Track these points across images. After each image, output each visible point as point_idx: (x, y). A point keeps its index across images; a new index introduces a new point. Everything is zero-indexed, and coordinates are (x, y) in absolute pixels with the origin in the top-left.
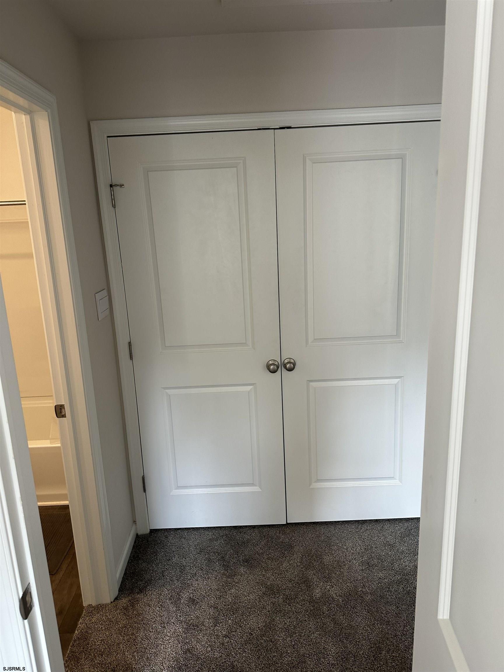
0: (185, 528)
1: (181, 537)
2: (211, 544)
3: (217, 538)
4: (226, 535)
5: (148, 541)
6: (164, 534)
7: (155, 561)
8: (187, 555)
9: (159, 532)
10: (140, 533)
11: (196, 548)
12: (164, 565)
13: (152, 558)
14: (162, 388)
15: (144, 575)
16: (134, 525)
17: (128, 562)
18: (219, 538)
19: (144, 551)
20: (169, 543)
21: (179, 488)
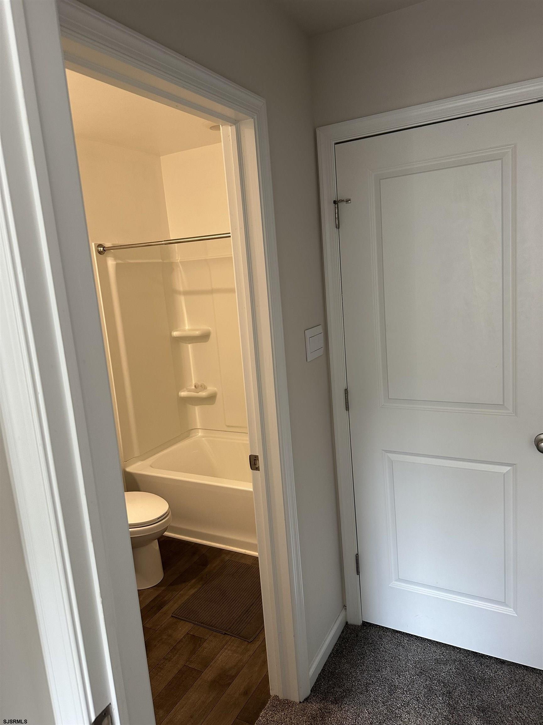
0: (407, 634)
1: (399, 644)
2: (437, 667)
3: (447, 661)
4: (461, 661)
5: (357, 636)
6: (378, 632)
7: (361, 666)
8: (402, 671)
9: (373, 628)
10: (351, 622)
11: (415, 667)
12: (371, 676)
13: (358, 660)
14: (383, 450)
15: (344, 680)
16: (343, 611)
17: (330, 656)
18: (449, 662)
19: (350, 647)
20: (382, 647)
21: (399, 580)
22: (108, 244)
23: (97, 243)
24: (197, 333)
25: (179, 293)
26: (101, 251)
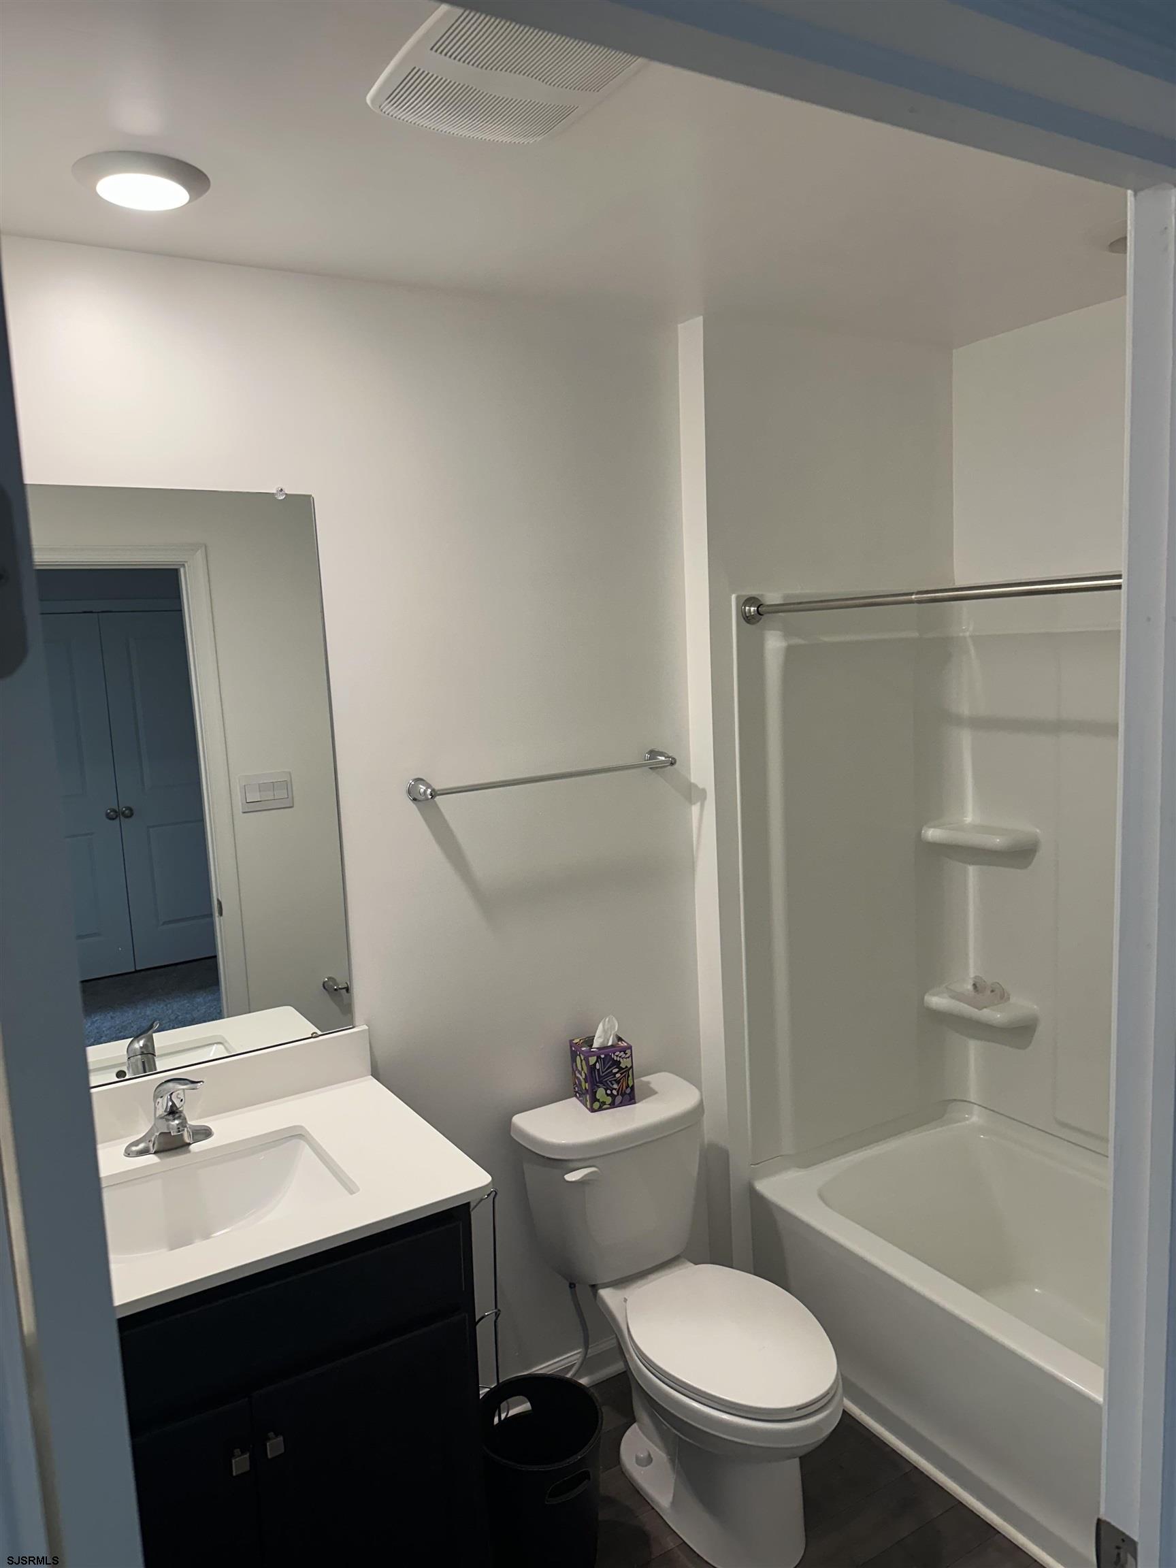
22: (772, 597)
23: (744, 593)
24: (998, 840)
25: (959, 721)
26: (751, 615)
